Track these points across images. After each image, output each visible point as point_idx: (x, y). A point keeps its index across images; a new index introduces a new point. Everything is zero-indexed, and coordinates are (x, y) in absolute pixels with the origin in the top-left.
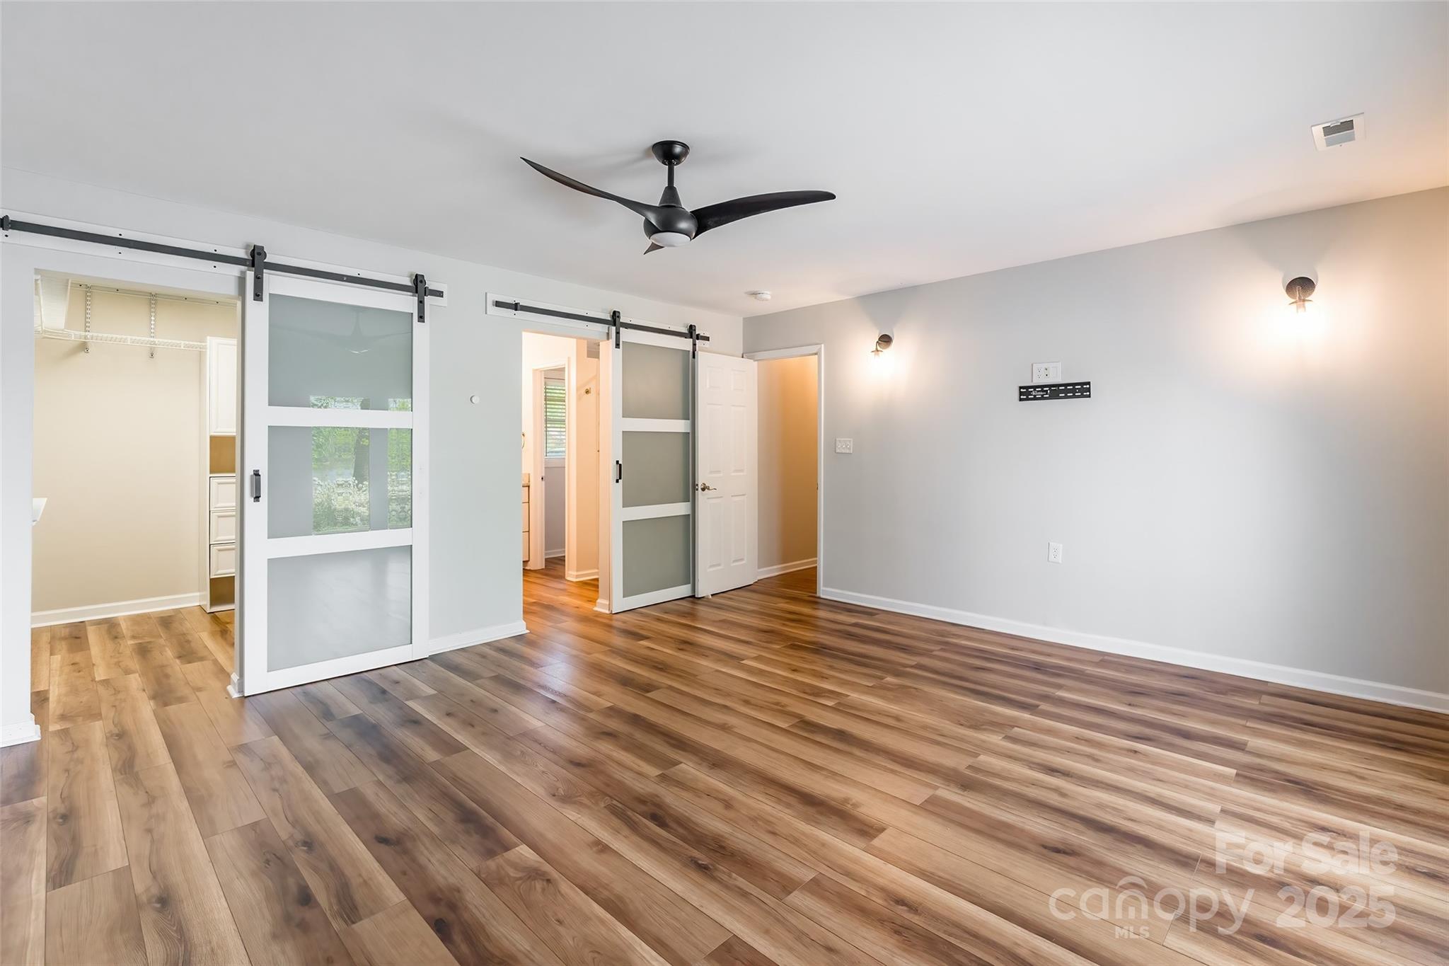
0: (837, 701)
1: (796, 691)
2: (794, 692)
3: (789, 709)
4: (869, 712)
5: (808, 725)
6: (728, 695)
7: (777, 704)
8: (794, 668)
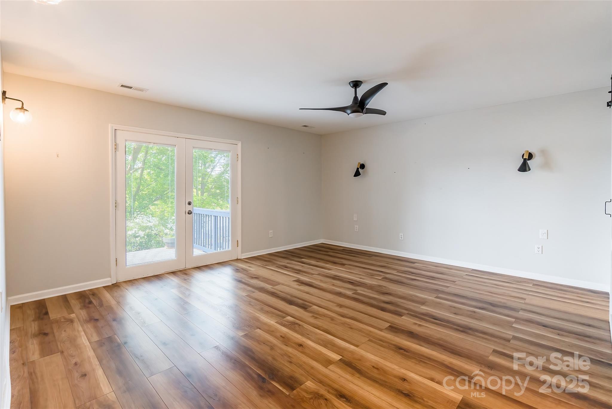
0: (285, 319)
1: (305, 327)
2: (306, 326)
3: (311, 315)
4: (273, 313)
5: (304, 307)
6: (344, 324)
7: (316, 318)
8: (300, 349)
